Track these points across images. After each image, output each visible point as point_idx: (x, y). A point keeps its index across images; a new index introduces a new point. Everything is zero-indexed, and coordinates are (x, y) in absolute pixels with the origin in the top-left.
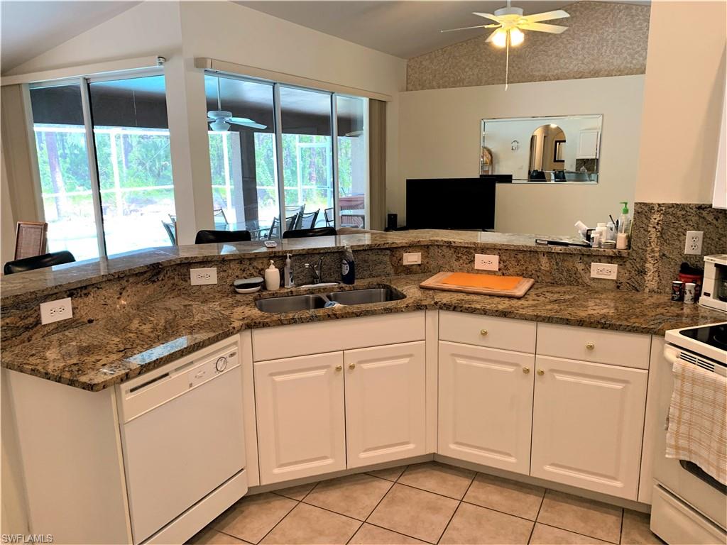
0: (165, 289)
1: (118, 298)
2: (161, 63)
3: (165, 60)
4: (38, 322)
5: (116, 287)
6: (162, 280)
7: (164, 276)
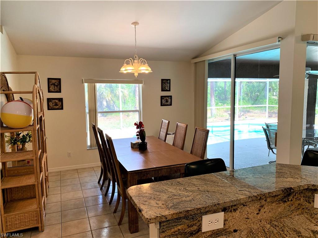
0: (293, 208)
1: (257, 214)
2: (279, 41)
3: (282, 39)
4: (199, 229)
5: (257, 205)
6: (291, 200)
7: (293, 197)
